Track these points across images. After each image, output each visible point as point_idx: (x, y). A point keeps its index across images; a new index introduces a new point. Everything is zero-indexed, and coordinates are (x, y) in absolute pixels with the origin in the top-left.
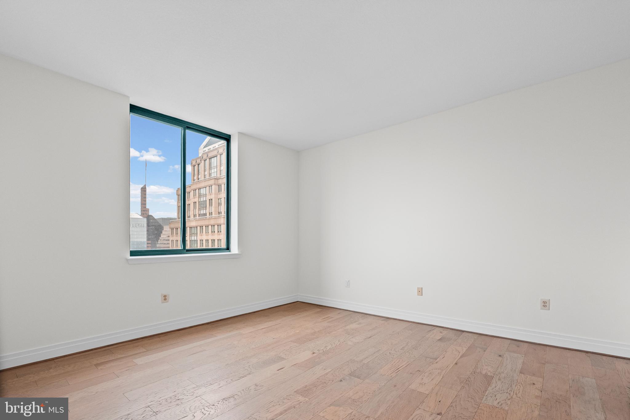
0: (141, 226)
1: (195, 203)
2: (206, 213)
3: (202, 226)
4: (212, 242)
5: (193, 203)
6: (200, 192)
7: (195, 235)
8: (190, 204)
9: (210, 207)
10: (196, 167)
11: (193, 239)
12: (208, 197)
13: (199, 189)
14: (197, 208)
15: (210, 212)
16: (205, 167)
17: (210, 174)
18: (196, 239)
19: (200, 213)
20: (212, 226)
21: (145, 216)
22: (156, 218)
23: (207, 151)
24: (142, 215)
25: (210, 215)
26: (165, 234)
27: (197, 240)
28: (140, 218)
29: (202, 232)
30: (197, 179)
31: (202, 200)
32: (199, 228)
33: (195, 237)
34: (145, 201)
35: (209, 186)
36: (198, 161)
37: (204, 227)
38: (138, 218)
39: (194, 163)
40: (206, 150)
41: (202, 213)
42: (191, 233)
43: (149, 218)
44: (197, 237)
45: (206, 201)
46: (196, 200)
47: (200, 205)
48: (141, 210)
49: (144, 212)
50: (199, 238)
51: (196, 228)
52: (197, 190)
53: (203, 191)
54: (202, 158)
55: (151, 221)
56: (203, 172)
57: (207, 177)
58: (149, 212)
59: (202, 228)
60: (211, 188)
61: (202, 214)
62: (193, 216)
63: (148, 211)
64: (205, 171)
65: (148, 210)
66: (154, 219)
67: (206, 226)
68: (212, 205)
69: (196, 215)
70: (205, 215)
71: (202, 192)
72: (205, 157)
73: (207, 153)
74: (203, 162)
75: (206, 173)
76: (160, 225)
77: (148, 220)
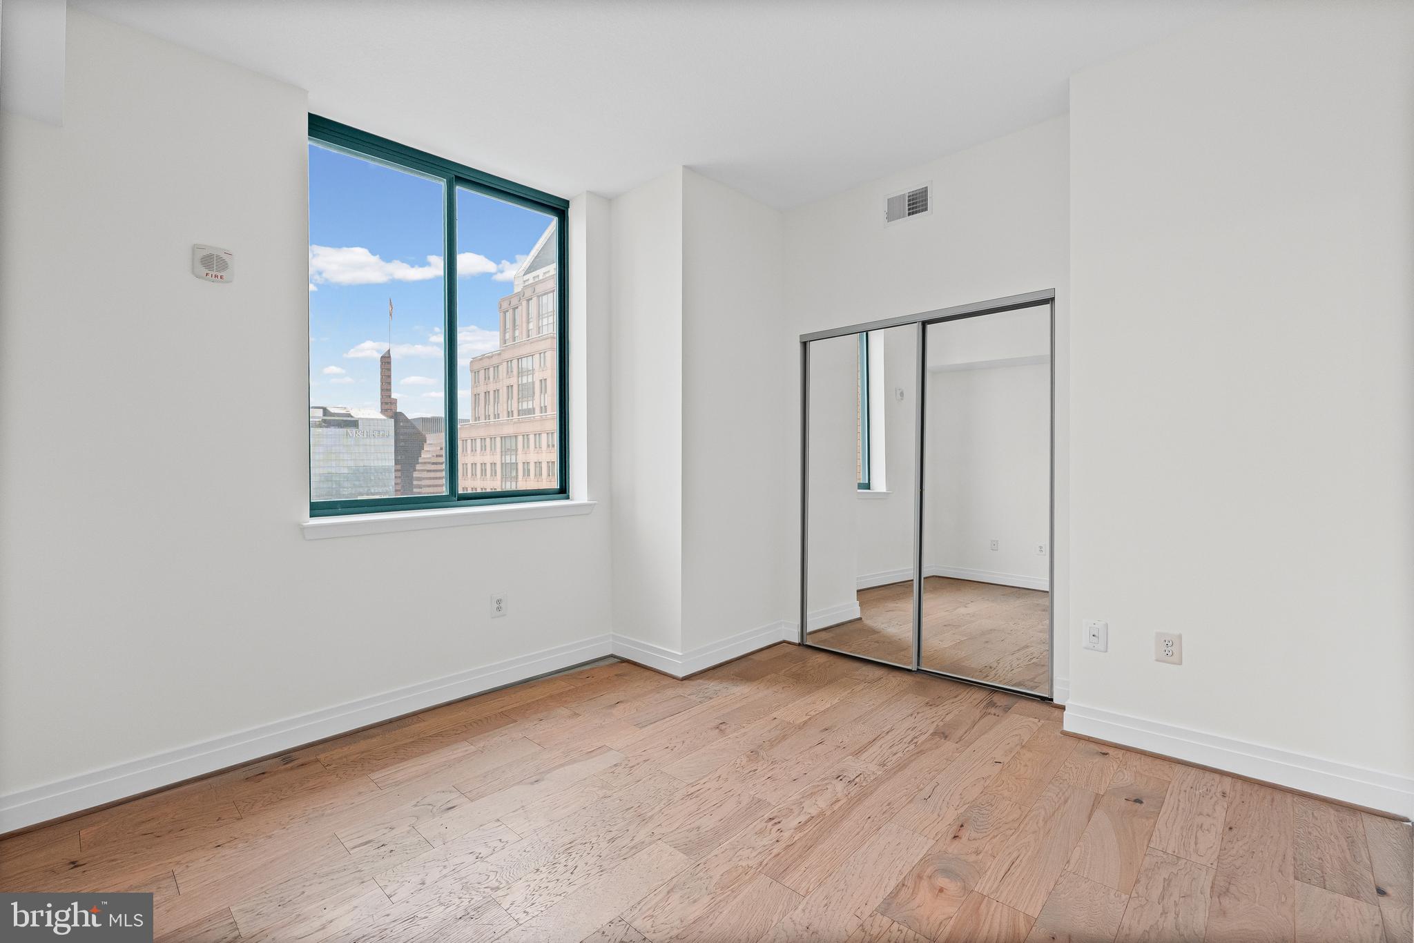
0: (383, 435)
1: (510, 387)
2: (534, 409)
3: (527, 435)
4: (549, 467)
5: (505, 388)
6: (520, 366)
7: (513, 453)
8: (498, 390)
9: (542, 396)
10: (509, 315)
11: (508, 461)
12: (538, 376)
13: (518, 359)
14: (514, 398)
15: (542, 405)
16: (528, 314)
17: (539, 329)
18: (514, 461)
19: (520, 408)
20: (548, 433)
21: (390, 413)
22: (409, 418)
23: (531, 281)
24: (383, 411)
25: (542, 413)
26: (429, 451)
27: (517, 464)
28: (381, 420)
29: (528, 447)
30: (511, 339)
31: (525, 381)
32: (520, 438)
33: (512, 456)
34: (390, 383)
35: (540, 353)
36: (514, 302)
37: (532, 437)
38: (377, 420)
39: (505, 305)
40: (528, 279)
41: (525, 407)
42: (503, 449)
43: (398, 417)
44: (518, 457)
45: (533, 383)
46: (513, 381)
47: (520, 393)
48: (382, 403)
49: (386, 407)
50: (521, 458)
51: (514, 440)
52: (515, 362)
53: (526, 363)
54: (523, 296)
55: (401, 424)
56: (524, 325)
57: (534, 335)
58: (396, 405)
59: (528, 439)
60: (545, 357)
61: (525, 410)
62: (505, 413)
63: (396, 403)
64: (528, 322)
65: (394, 402)
66: (407, 420)
67: (535, 435)
68: (546, 392)
69: (512, 411)
70: (532, 411)
71: (524, 365)
72: (528, 293)
73: (533, 286)
74: (524, 303)
75: (531, 326)
76: (419, 433)
77: (395, 422)
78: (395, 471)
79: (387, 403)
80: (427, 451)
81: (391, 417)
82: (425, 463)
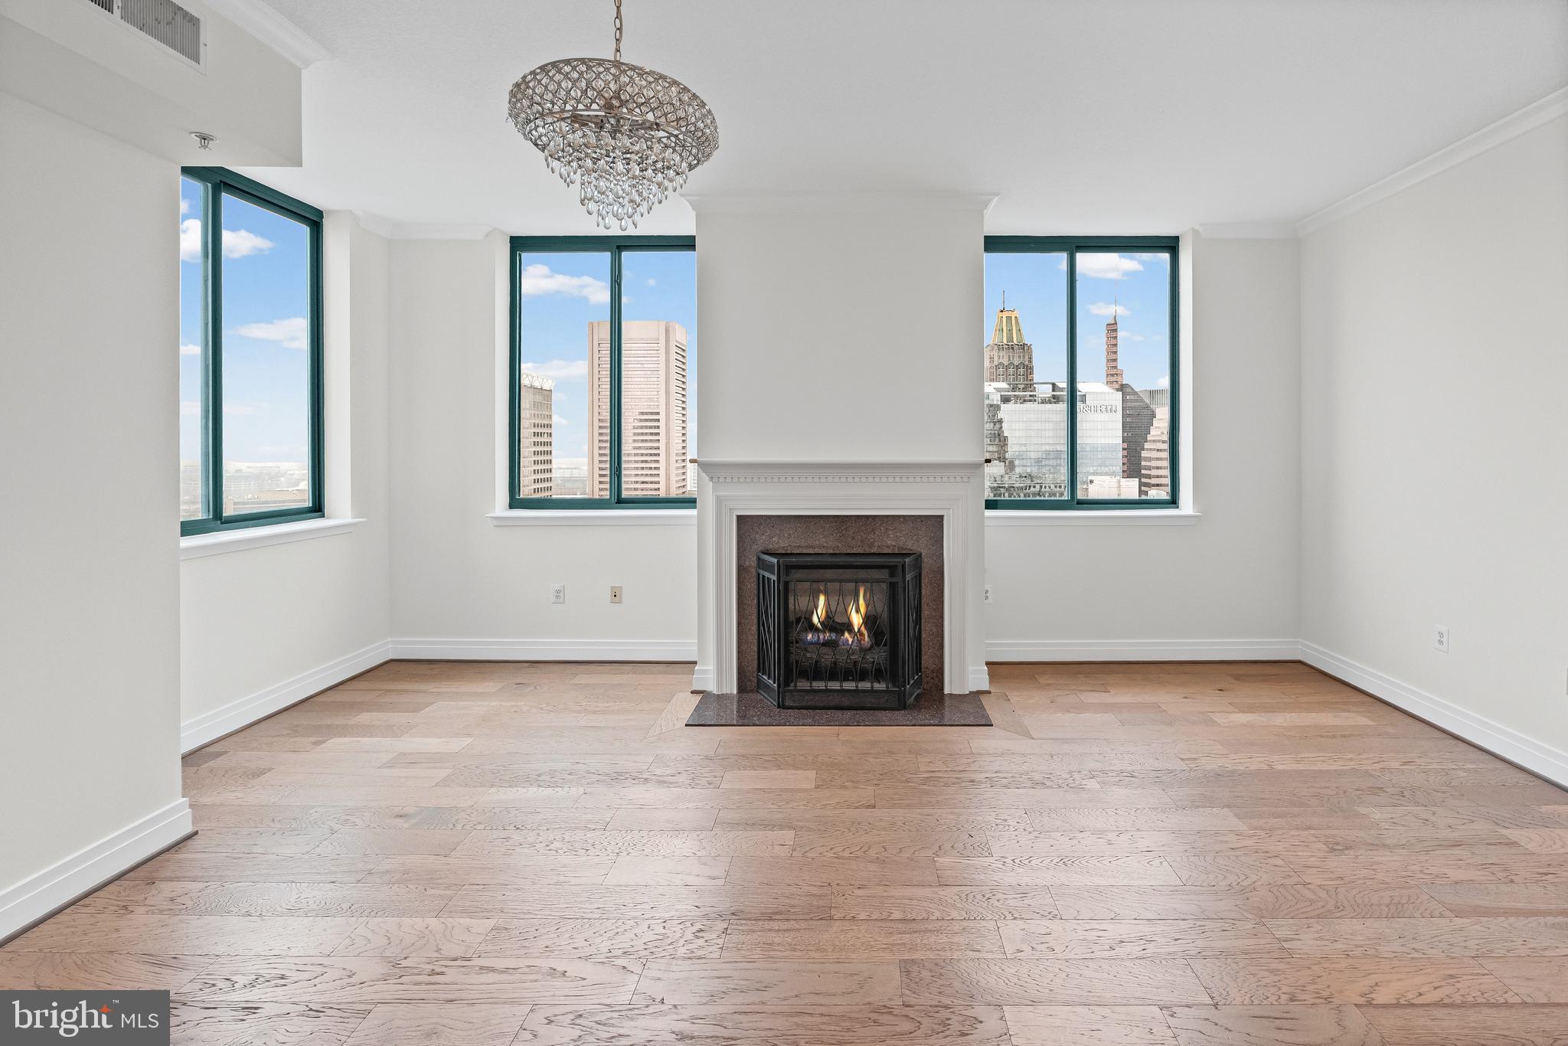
0: (1111, 410)
21: (1117, 386)
22: (1136, 391)
24: (1109, 384)
28: (1109, 393)
34: (1116, 353)
38: (1104, 393)
48: (1108, 375)
49: (1113, 378)
55: (1129, 397)
58: (1123, 377)
65: (1121, 373)
66: (1135, 393)
76: (1148, 407)
77: (1123, 395)
78: (1123, 449)
79: (1112, 375)
80: (1156, 428)
81: (1118, 390)
82: (1154, 441)
